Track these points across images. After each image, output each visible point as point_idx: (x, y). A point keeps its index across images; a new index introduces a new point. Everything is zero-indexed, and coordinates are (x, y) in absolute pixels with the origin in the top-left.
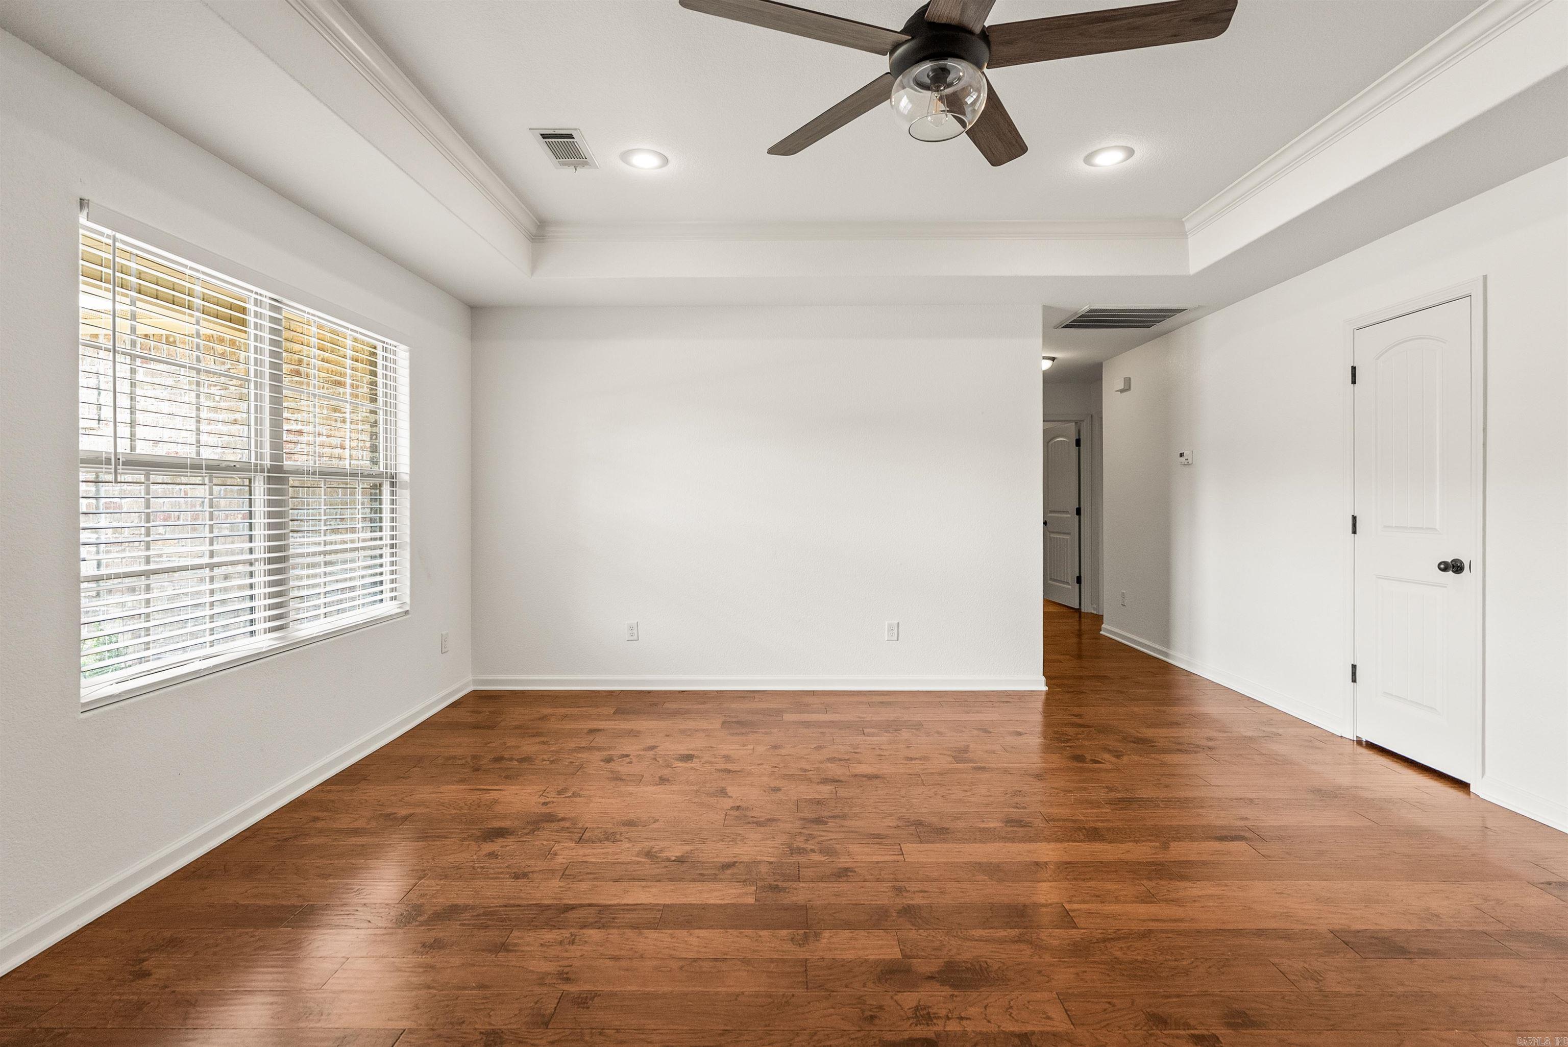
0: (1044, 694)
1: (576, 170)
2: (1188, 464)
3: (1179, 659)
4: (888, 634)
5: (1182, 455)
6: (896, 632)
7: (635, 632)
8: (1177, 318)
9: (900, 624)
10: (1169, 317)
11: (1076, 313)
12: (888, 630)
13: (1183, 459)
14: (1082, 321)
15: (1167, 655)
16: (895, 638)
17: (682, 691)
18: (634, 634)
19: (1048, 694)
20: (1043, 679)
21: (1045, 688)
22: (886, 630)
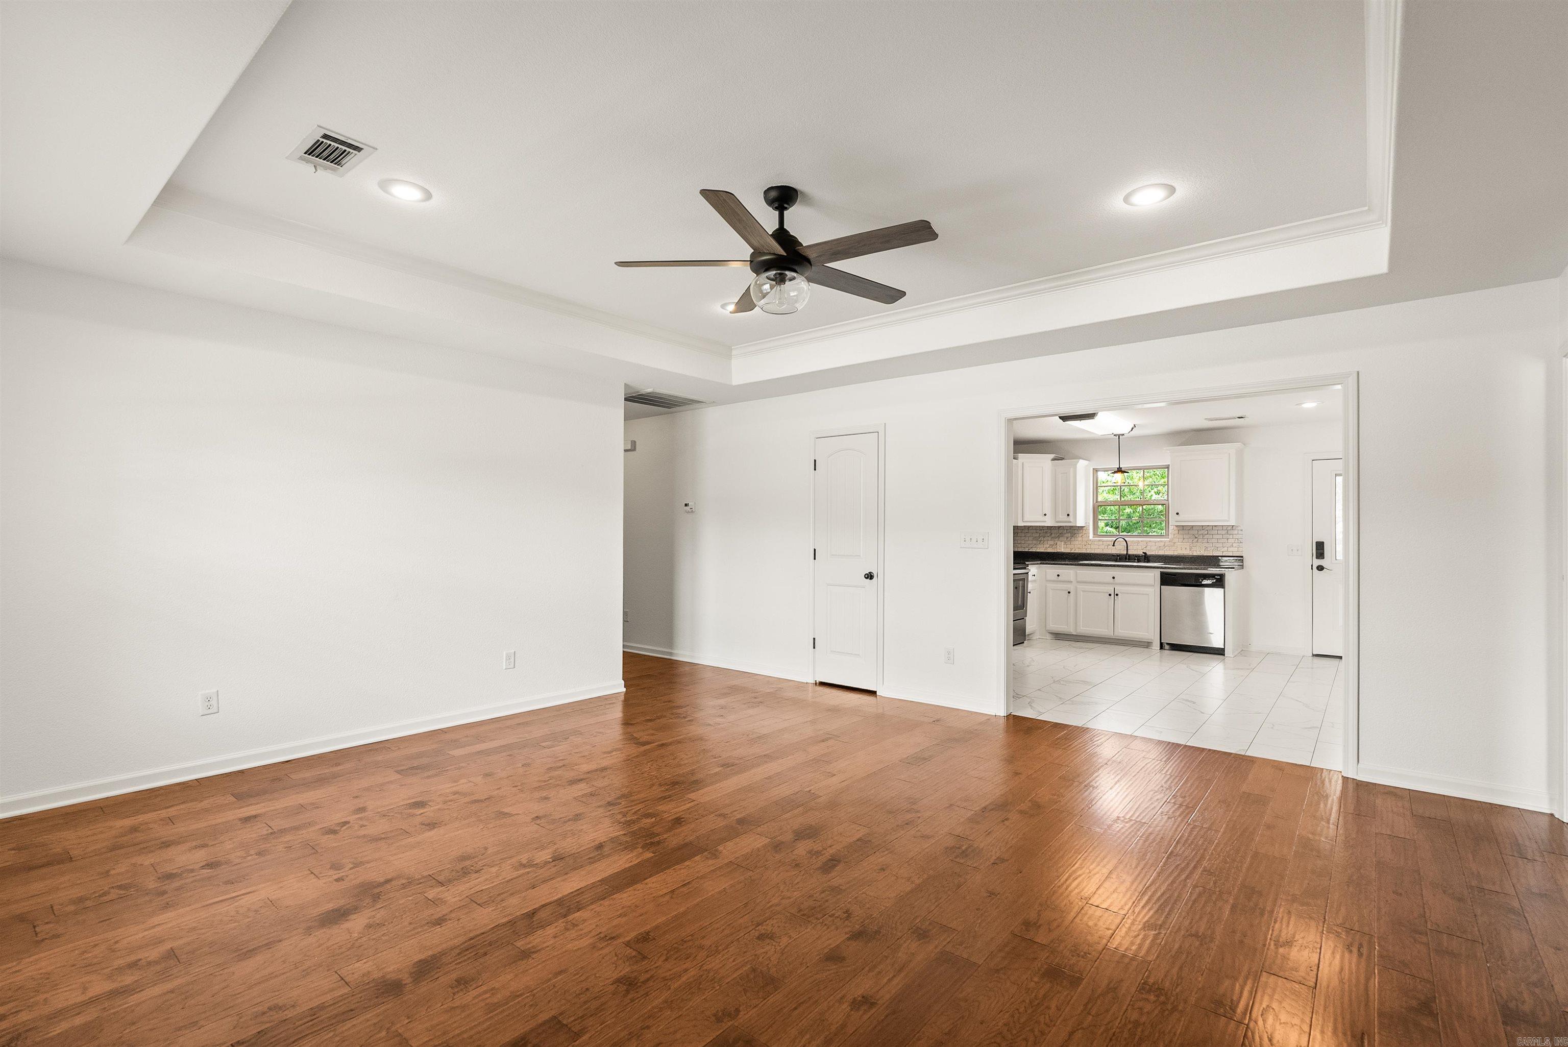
0: (623, 694)
1: (316, 170)
2: (692, 512)
3: (682, 654)
4: (506, 663)
5: (686, 505)
6: (512, 659)
7: (214, 702)
8: (697, 405)
9: (516, 652)
10: (689, 404)
11: (638, 392)
12: (506, 659)
13: (687, 508)
14: (641, 399)
15: (671, 654)
16: (512, 666)
17: (287, 761)
18: (211, 706)
19: (626, 693)
20: (623, 682)
21: (624, 690)
22: (504, 659)
